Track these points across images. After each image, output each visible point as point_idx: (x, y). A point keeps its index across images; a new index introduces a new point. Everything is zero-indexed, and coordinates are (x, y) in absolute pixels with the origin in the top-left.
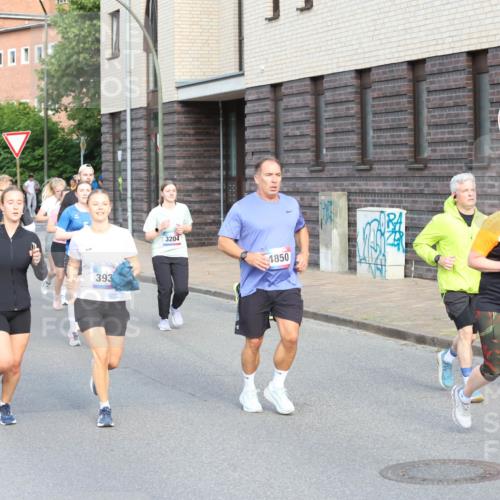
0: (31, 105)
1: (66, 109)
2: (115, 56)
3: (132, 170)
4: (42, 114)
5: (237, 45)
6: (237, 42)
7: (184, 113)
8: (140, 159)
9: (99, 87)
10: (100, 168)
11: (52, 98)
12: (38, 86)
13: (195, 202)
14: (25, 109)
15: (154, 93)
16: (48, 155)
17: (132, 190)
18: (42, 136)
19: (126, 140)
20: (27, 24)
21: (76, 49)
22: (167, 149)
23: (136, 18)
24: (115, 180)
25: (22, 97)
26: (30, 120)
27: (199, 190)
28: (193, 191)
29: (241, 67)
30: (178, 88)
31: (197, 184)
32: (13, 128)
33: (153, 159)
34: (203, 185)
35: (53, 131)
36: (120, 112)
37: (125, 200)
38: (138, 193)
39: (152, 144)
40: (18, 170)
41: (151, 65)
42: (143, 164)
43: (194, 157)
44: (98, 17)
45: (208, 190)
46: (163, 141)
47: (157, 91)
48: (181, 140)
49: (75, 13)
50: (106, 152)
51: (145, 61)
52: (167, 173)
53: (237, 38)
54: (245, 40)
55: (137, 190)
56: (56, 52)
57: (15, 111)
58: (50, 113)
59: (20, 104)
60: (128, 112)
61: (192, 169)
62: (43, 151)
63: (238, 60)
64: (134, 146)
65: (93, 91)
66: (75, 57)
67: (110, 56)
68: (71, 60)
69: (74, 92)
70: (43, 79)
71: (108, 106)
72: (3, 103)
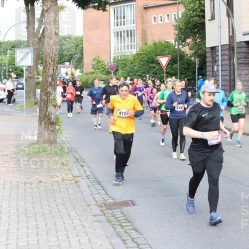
0: (171, 43)
1: (188, 44)
2: (213, 18)
3: (222, 75)
4: (176, 47)
7: (247, 47)
8: (226, 70)
9: (205, 34)
10: (206, 75)
11: (181, 39)
12: (174, 33)
14: (168, 44)
15: (232, 38)
16: (180, 68)
17: (222, 85)
18: (177, 58)
19: (218, 61)
20: (168, 2)
21: (192, 15)
22: (239, 65)
25: (166, 39)
26: (171, 50)
30: (244, 35)
32: (162, 54)
33: (232, 70)
35: (182, 55)
36: (215, 47)
38: (225, 87)
39: (232, 62)
40: (165, 75)
41: (230, 23)
42: (227, 72)
46: (237, 61)
47: (233, 36)
48: (246, 61)
50: (208, 66)
51: (228, 21)
52: (239, 77)
55: (224, 85)
56: (182, 16)
57: (163, 45)
58: (180, 46)
59: (166, 42)
60: (220, 47)
62: (177, 66)
64: (223, 64)
65: (201, 36)
66: (192, 19)
67: (210, 19)
68: (190, 20)
69: (193, 36)
70: (177, 30)
71: (209, 44)
72: (157, 41)
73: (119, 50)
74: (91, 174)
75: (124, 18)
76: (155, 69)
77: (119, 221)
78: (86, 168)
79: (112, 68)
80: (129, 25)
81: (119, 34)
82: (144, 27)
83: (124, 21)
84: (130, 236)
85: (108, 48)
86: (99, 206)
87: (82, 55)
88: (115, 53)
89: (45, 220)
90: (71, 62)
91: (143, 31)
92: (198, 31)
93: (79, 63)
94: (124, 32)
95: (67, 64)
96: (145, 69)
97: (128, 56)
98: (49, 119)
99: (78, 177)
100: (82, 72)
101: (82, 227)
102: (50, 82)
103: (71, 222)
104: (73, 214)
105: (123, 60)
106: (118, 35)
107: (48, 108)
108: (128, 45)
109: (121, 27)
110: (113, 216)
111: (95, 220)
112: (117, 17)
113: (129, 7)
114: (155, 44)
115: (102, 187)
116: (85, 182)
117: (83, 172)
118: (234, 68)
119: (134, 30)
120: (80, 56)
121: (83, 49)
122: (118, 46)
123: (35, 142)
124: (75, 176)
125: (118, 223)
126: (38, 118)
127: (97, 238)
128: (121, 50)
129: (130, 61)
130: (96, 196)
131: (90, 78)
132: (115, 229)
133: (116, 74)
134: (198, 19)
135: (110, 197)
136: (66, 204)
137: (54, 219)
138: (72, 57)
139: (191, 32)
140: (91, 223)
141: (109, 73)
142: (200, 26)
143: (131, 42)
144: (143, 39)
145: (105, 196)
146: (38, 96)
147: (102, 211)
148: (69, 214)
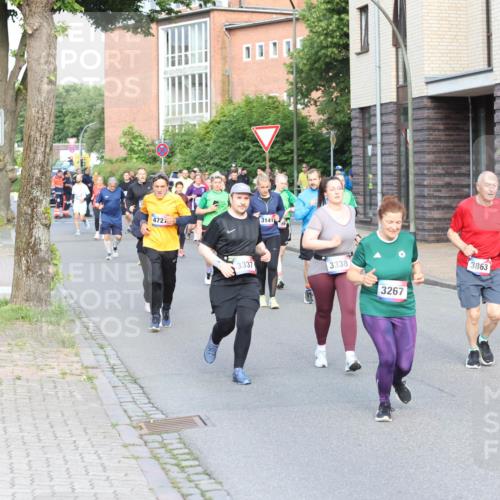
0: (280, 99)
1: (316, 102)
2: (365, 49)
3: (382, 165)
4: (291, 108)
5: (486, 41)
6: (485, 38)
7: (434, 109)
8: (390, 154)
9: (349, 82)
10: (350, 163)
11: (301, 92)
12: (288, 80)
13: (445, 197)
14: (274, 103)
15: (402, 88)
16: (298, 149)
17: (383, 185)
18: (292, 131)
19: (376, 135)
20: (274, 18)
21: (324, 44)
22: (417, 144)
23: (384, 13)
24: (365, 175)
25: (271, 91)
26: (280, 114)
27: (448, 185)
28: (442, 186)
29: (489, 64)
30: (427, 83)
31: (447, 179)
32: (262, 122)
33: (403, 153)
34: (453, 180)
35: (302, 125)
36: (369, 107)
37: (376, 195)
38: (389, 188)
39: (402, 138)
40: (268, 164)
41: (400, 60)
42: (393, 159)
43: (444, 152)
44: (346, 11)
45: (458, 186)
46: (413, 136)
47: (406, 87)
48: (431, 135)
49: (323, 7)
50: (356, 146)
51: (394, 56)
52: (416, 168)
53: (485, 34)
54: (493, 37)
55: (387, 184)
56: (304, 46)
57: (264, 105)
58: (299, 107)
59: (270, 98)
60: (378, 107)
61: (441, 164)
62: (293, 145)
63: (486, 56)
64: (384, 141)
65: (342, 86)
66: (323, 51)
67: (359, 51)
68: (320, 54)
69: (323, 86)
70: (292, 73)
71: (357, 100)
72: (252, 96)
73: (177, 115)
74: (118, 362)
75: (187, 49)
76: (248, 153)
77: (174, 457)
78: (108, 350)
79: (162, 150)
80: (197, 64)
81: (176, 83)
82: (227, 67)
83: (186, 56)
84: (197, 486)
85: (154, 109)
86: (134, 427)
87: (103, 123)
88: (167, 121)
89: (28, 455)
90: (81, 138)
91: (223, 75)
92: (336, 76)
93: (96, 141)
94: (187, 77)
95: (72, 141)
96: (228, 152)
97: (195, 125)
98: (35, 253)
99: (93, 368)
100: (103, 157)
101: (101, 468)
102: (37, 179)
103: (79, 458)
104: (82, 442)
105: (185, 134)
106: (173, 85)
107: (35, 231)
108: (194, 105)
109: (181, 67)
110: (164, 446)
111: (127, 454)
112: (173, 47)
113: (196, 26)
114: (248, 102)
115: (142, 388)
116: (107, 378)
117: (104, 359)
118: (407, 149)
119: (206, 75)
120: (98, 126)
121: (103, 113)
122: (174, 107)
123: (8, 298)
124: (87, 368)
125: (174, 462)
126: (13, 250)
127: (132, 490)
128: (180, 113)
129: (198, 135)
130: (130, 407)
131: (117, 171)
132: (166, 472)
133: (169, 163)
134: (336, 52)
135: (157, 409)
136: (69, 422)
137: (45, 453)
138: (82, 129)
139: (320, 79)
140: (119, 462)
141: (155, 160)
142: (339, 66)
143: (201, 98)
144: (223, 90)
145: (148, 407)
146: (14, 207)
147: (141, 436)
148: (75, 442)
